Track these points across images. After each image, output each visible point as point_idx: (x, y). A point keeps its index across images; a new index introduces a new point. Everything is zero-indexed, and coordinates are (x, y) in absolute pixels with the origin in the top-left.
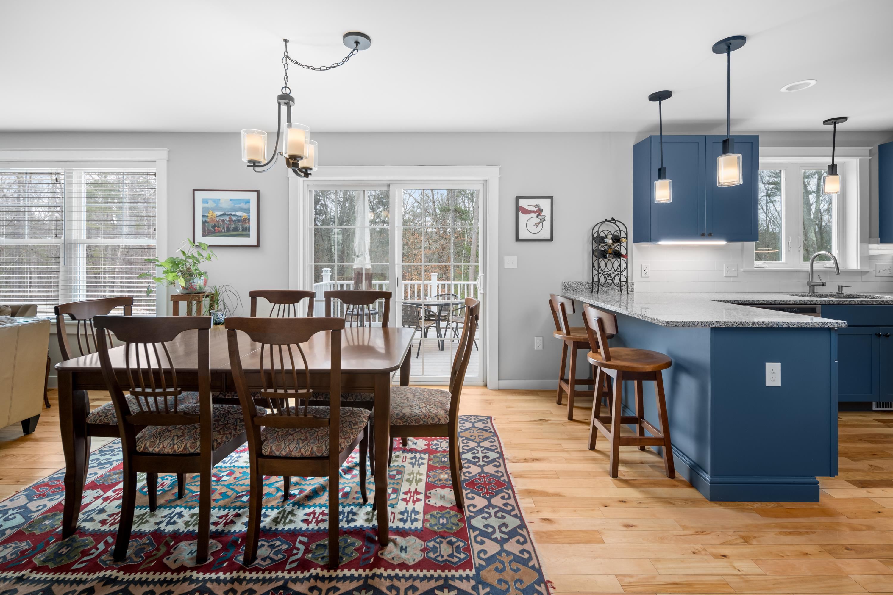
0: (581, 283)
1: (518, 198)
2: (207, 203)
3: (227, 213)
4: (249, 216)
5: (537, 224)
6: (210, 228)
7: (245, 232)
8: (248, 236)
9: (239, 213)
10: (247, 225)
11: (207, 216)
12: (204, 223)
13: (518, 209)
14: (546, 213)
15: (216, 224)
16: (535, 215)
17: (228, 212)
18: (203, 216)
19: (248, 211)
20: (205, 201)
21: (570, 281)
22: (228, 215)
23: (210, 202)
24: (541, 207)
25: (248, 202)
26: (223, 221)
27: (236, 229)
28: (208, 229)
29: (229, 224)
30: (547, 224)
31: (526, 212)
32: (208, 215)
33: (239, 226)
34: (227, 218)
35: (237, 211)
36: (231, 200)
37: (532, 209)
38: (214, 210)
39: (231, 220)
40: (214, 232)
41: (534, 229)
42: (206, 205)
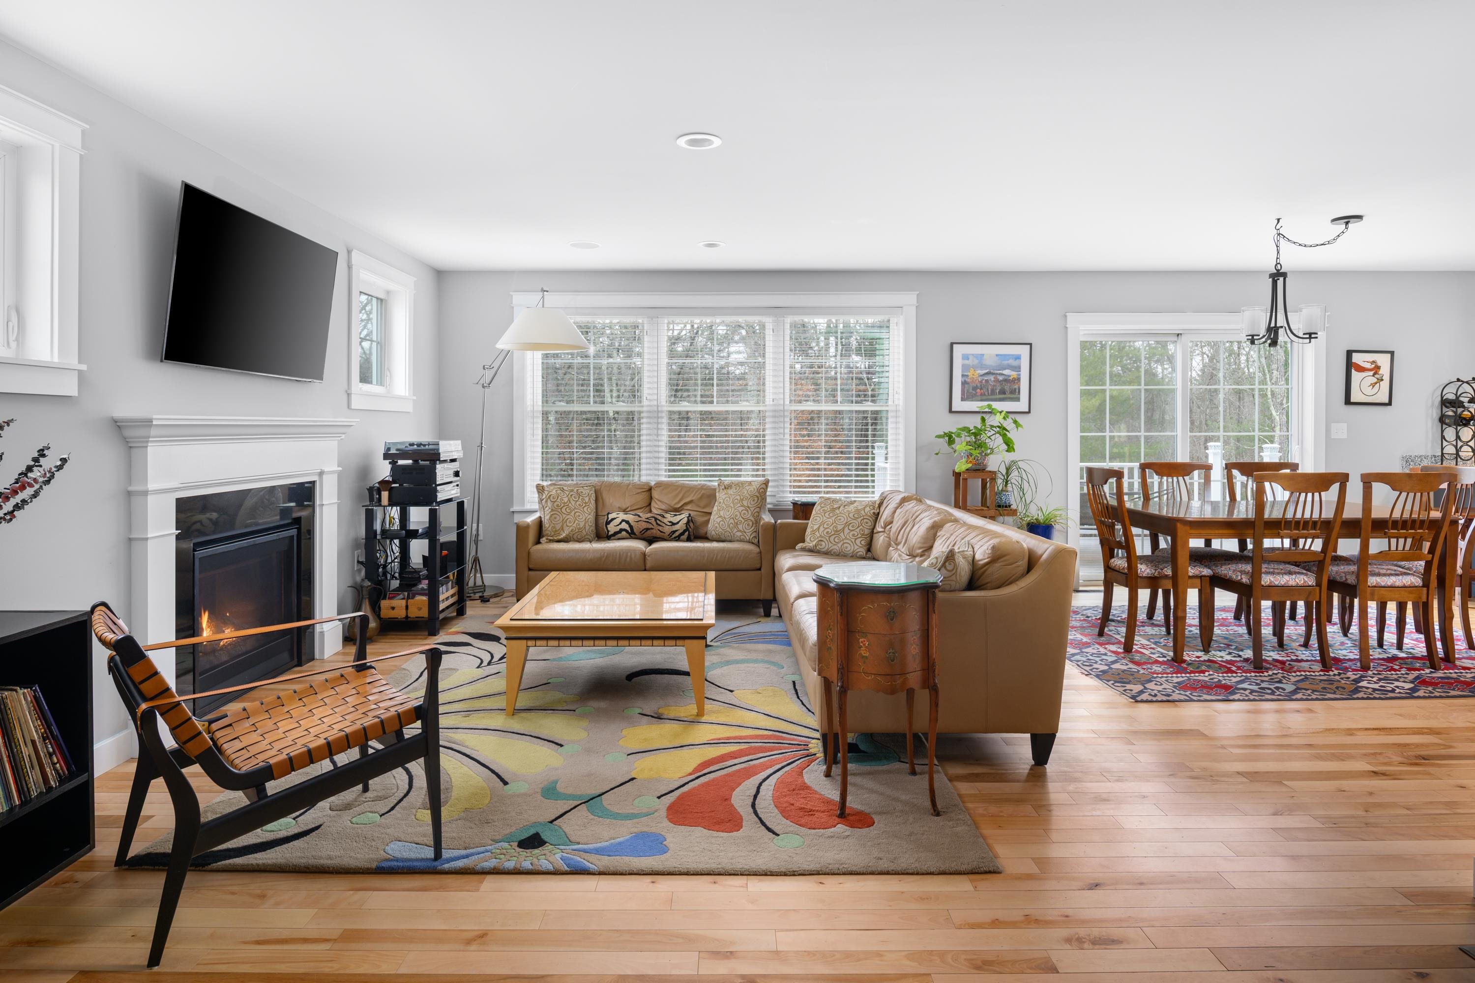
0: (1426, 457)
1: (1349, 353)
2: (968, 359)
3: (992, 371)
4: (1019, 375)
5: (1373, 385)
6: (971, 391)
7: (1014, 395)
8: (1018, 399)
9: (1006, 372)
10: (1016, 387)
11: (967, 376)
12: (964, 383)
13: (1350, 365)
14: (1385, 371)
15: (979, 385)
16: (1371, 373)
17: (994, 370)
18: (963, 376)
19: (1018, 369)
20: (965, 357)
21: (1413, 454)
22: (993, 374)
23: (971, 358)
24: (1379, 364)
25: (1018, 358)
26: (987, 381)
27: (1003, 392)
28: (968, 391)
29: (994, 386)
30: (1385, 385)
31: (1361, 369)
32: (969, 374)
33: (1007, 388)
34: (992, 378)
35: (1005, 369)
36: (997, 355)
37: (1368, 366)
38: (975, 368)
39: (996, 380)
40: (975, 395)
41: (1369, 391)
42: (966, 362)
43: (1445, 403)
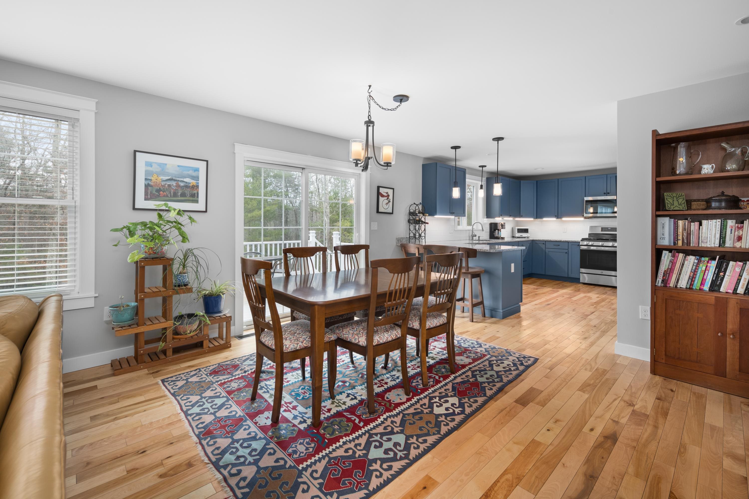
0: (404, 238)
1: (378, 187)
2: (151, 166)
3: (174, 178)
4: (198, 183)
5: (387, 204)
6: (154, 192)
7: (194, 198)
8: (197, 202)
9: (187, 180)
10: (195, 192)
11: (151, 180)
12: (147, 186)
13: (379, 194)
14: (391, 197)
15: (161, 188)
16: (386, 198)
17: (175, 177)
18: (146, 179)
19: (197, 178)
20: (148, 164)
21: (400, 237)
22: (175, 180)
23: (154, 166)
24: (389, 194)
25: (197, 170)
26: (169, 186)
27: (183, 195)
28: (151, 193)
29: (176, 190)
30: (391, 204)
31: (383, 196)
32: (152, 178)
33: (188, 192)
34: (174, 183)
35: (186, 178)
36: (178, 166)
37: (385, 194)
38: (158, 174)
39: (178, 186)
40: (159, 196)
41: (386, 207)
42: (149, 168)
43: (411, 214)
